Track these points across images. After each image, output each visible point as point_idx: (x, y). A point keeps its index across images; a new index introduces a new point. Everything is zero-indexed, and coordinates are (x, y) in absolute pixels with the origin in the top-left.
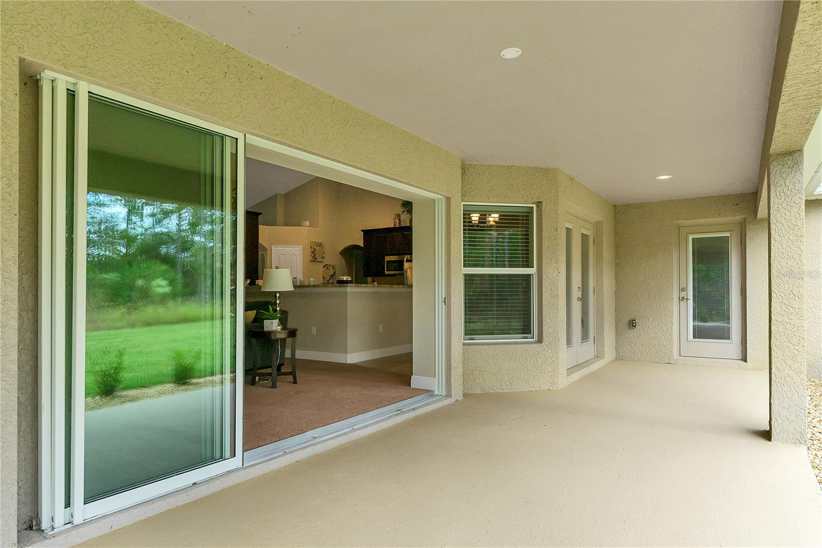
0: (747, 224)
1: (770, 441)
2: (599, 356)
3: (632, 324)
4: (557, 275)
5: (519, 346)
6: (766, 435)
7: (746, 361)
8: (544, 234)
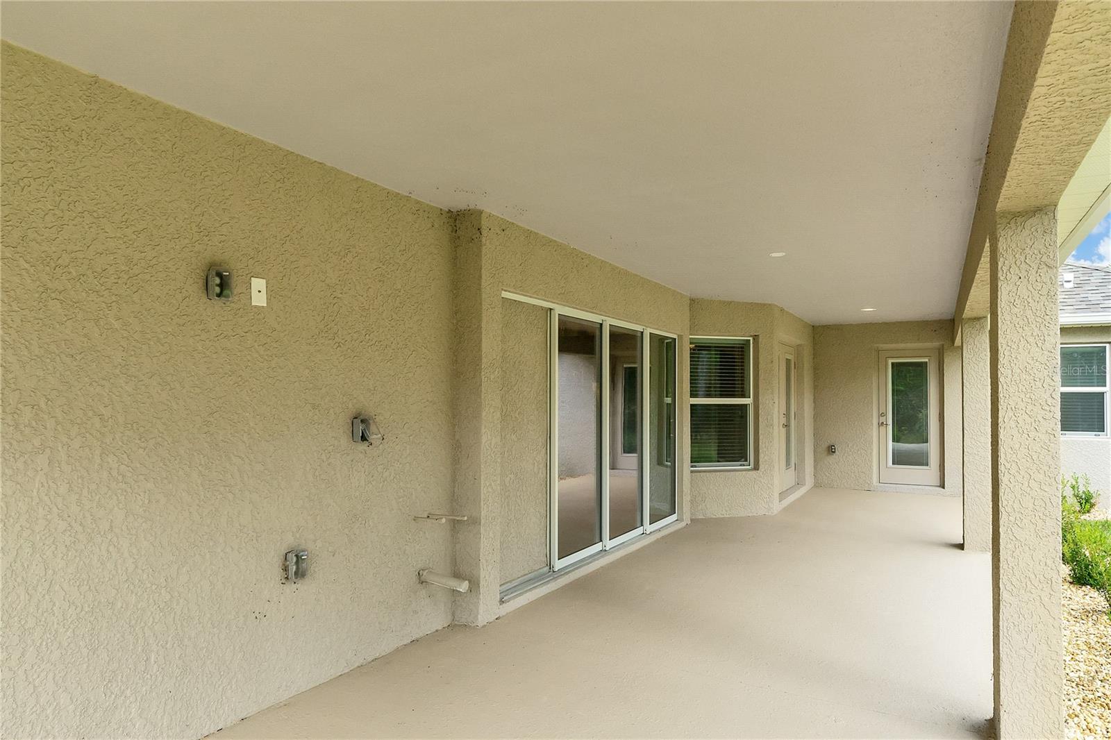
0: (945, 351)
1: (963, 549)
2: (799, 483)
3: (831, 450)
4: (773, 405)
5: (737, 473)
6: (961, 547)
7: (944, 488)
8: (761, 366)
